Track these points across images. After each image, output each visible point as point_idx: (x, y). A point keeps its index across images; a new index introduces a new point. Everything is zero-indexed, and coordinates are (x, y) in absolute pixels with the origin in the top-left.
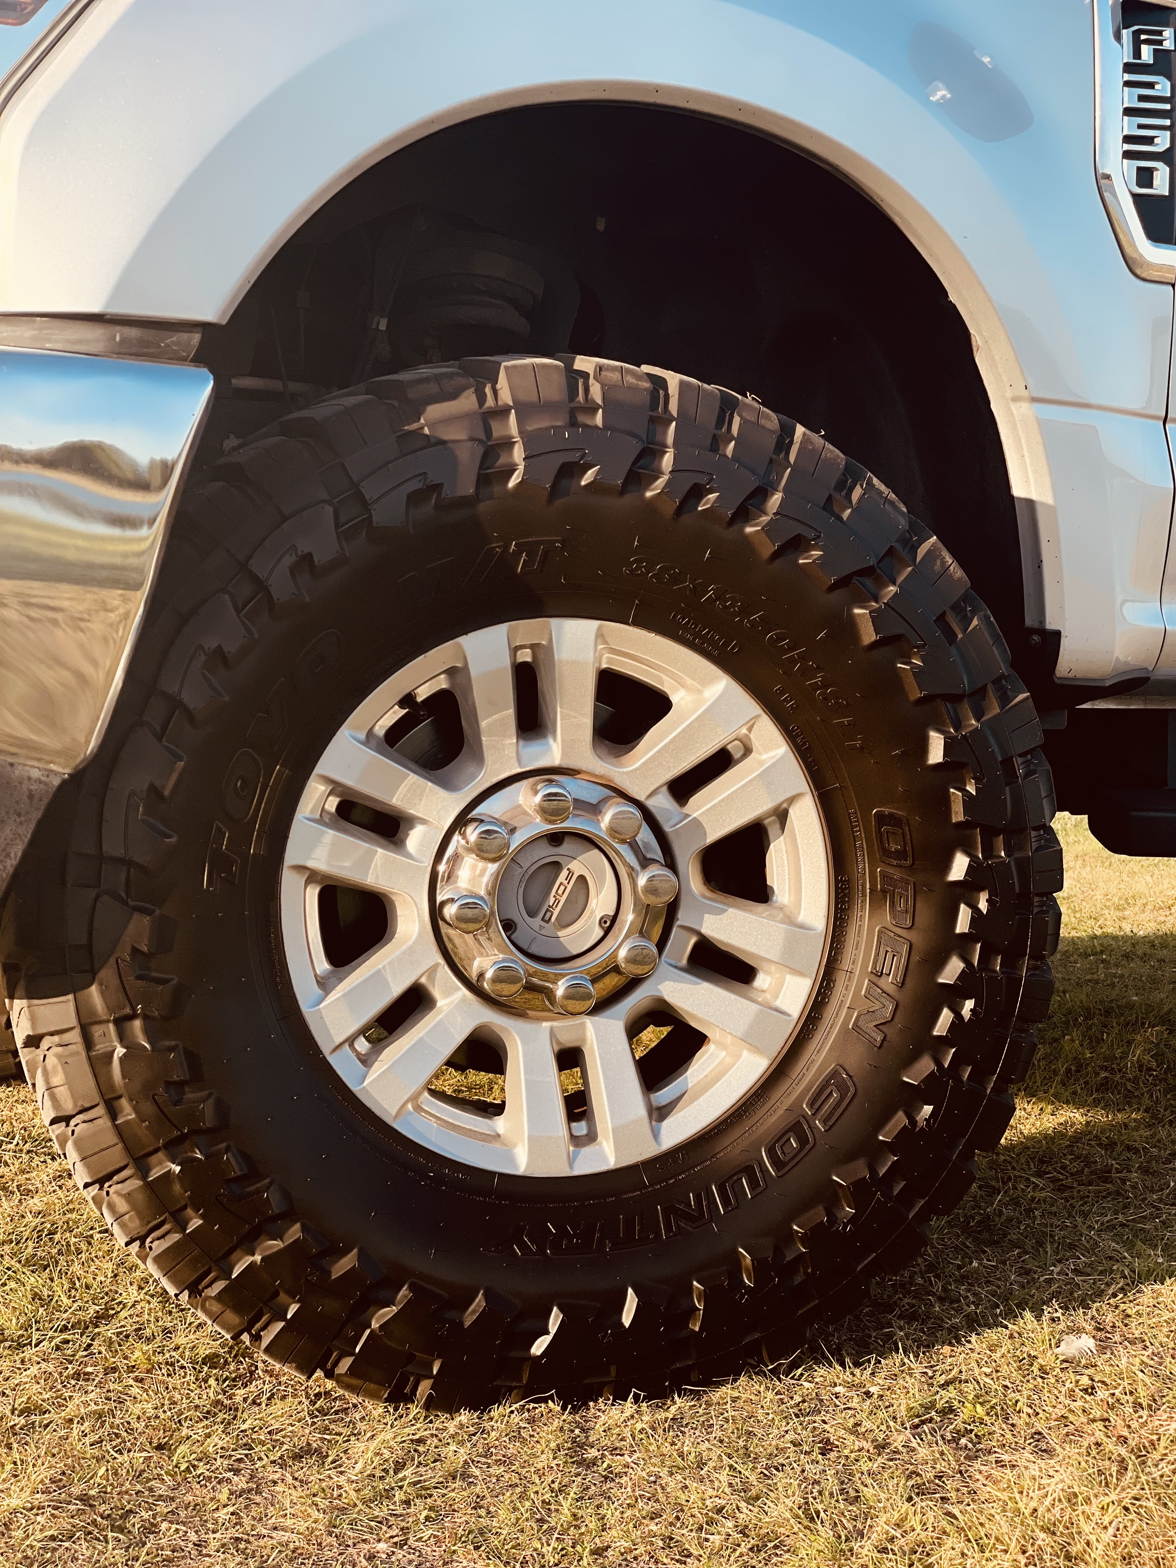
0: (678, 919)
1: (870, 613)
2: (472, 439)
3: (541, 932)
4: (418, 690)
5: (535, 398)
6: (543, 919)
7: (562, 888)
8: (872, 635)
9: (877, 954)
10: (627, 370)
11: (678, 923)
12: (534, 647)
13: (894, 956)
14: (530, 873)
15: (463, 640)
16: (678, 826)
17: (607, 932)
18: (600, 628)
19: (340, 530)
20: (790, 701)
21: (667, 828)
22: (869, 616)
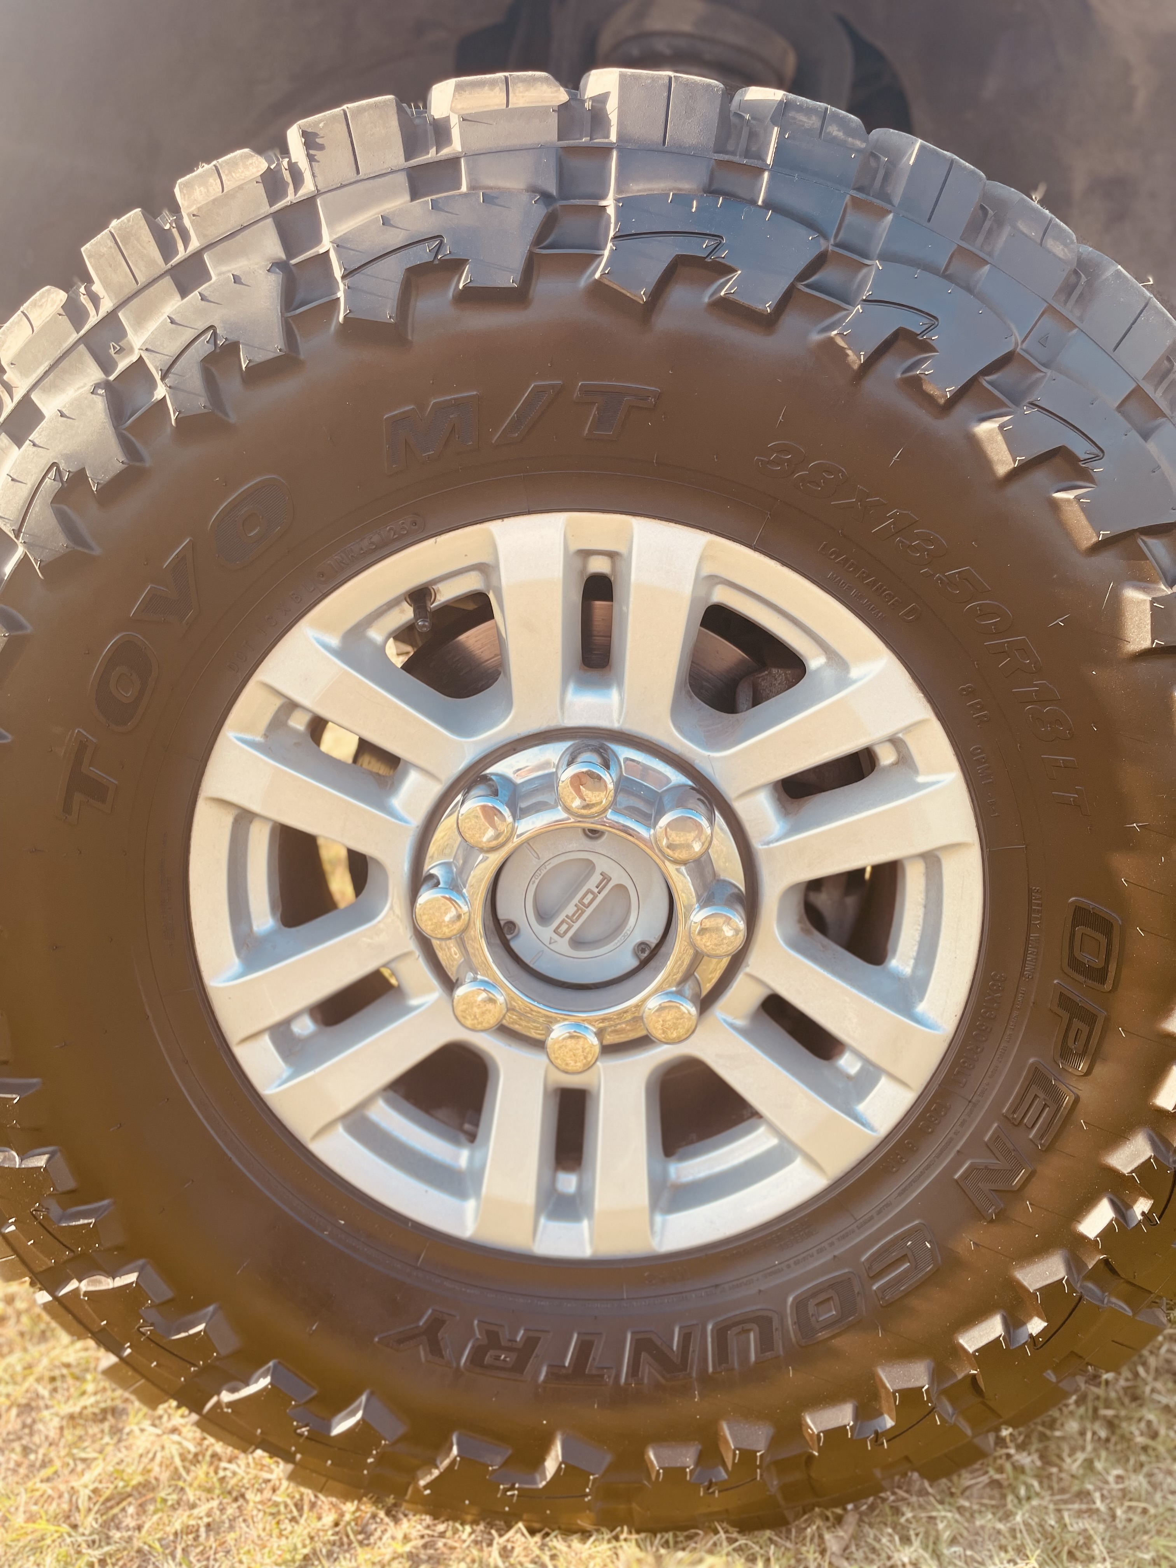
0: (748, 966)
1: (1152, 602)
2: (533, 190)
3: (551, 946)
4: (440, 587)
5: (657, 136)
6: (556, 931)
7: (590, 896)
8: (1145, 640)
9: (1022, 1097)
10: (835, 116)
11: (748, 970)
12: (612, 555)
13: (1045, 1106)
14: (548, 867)
15: (495, 527)
16: (772, 845)
17: (643, 964)
18: (709, 544)
19: (289, 315)
20: (982, 709)
21: (757, 845)
22: (1148, 606)
